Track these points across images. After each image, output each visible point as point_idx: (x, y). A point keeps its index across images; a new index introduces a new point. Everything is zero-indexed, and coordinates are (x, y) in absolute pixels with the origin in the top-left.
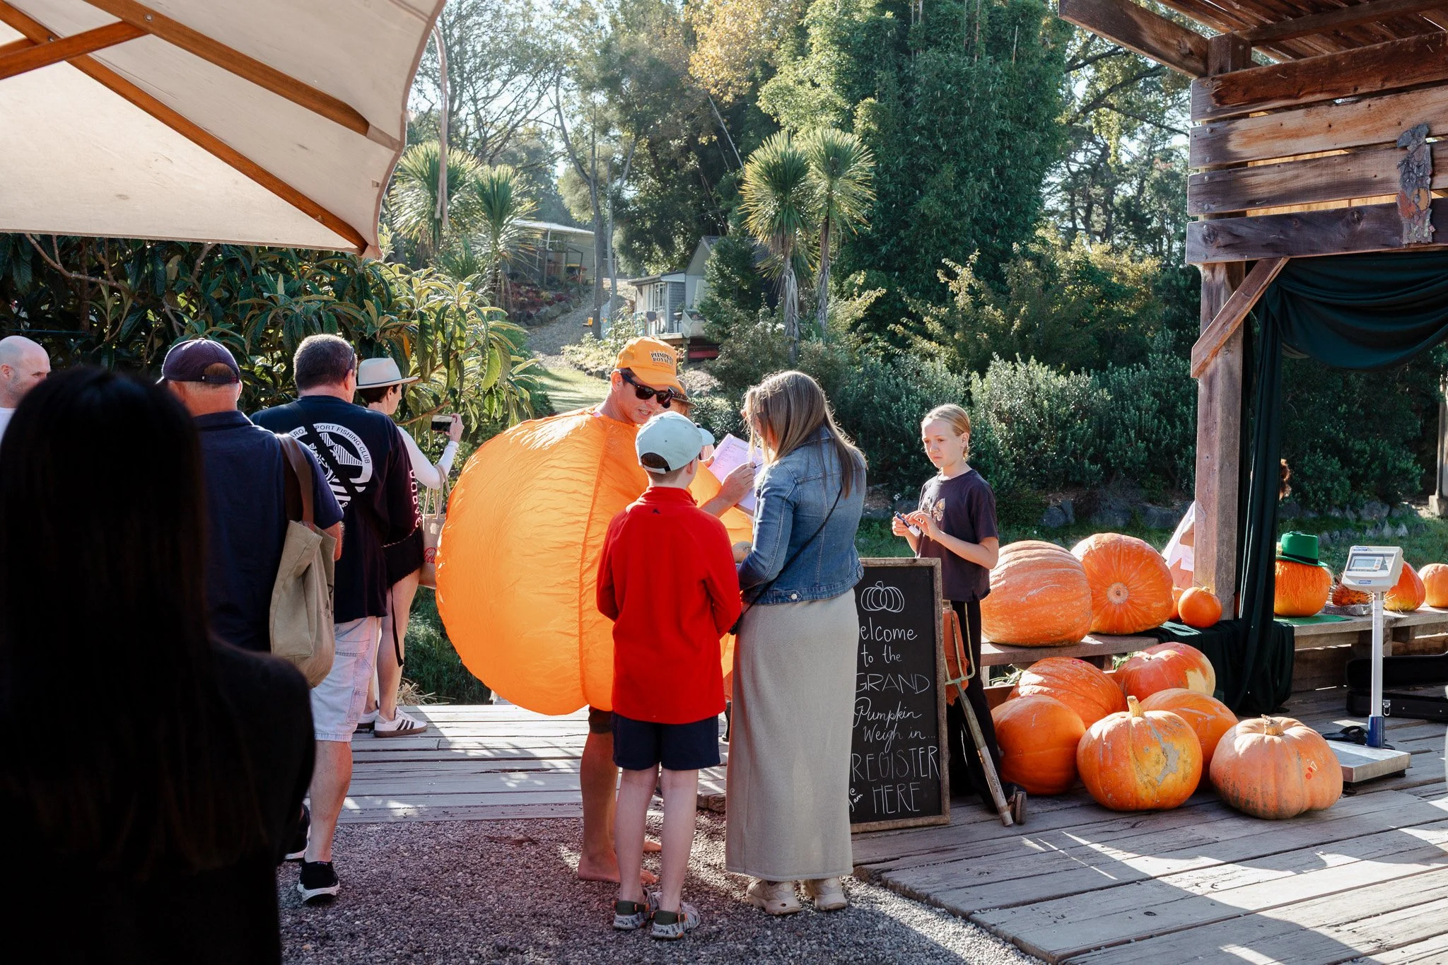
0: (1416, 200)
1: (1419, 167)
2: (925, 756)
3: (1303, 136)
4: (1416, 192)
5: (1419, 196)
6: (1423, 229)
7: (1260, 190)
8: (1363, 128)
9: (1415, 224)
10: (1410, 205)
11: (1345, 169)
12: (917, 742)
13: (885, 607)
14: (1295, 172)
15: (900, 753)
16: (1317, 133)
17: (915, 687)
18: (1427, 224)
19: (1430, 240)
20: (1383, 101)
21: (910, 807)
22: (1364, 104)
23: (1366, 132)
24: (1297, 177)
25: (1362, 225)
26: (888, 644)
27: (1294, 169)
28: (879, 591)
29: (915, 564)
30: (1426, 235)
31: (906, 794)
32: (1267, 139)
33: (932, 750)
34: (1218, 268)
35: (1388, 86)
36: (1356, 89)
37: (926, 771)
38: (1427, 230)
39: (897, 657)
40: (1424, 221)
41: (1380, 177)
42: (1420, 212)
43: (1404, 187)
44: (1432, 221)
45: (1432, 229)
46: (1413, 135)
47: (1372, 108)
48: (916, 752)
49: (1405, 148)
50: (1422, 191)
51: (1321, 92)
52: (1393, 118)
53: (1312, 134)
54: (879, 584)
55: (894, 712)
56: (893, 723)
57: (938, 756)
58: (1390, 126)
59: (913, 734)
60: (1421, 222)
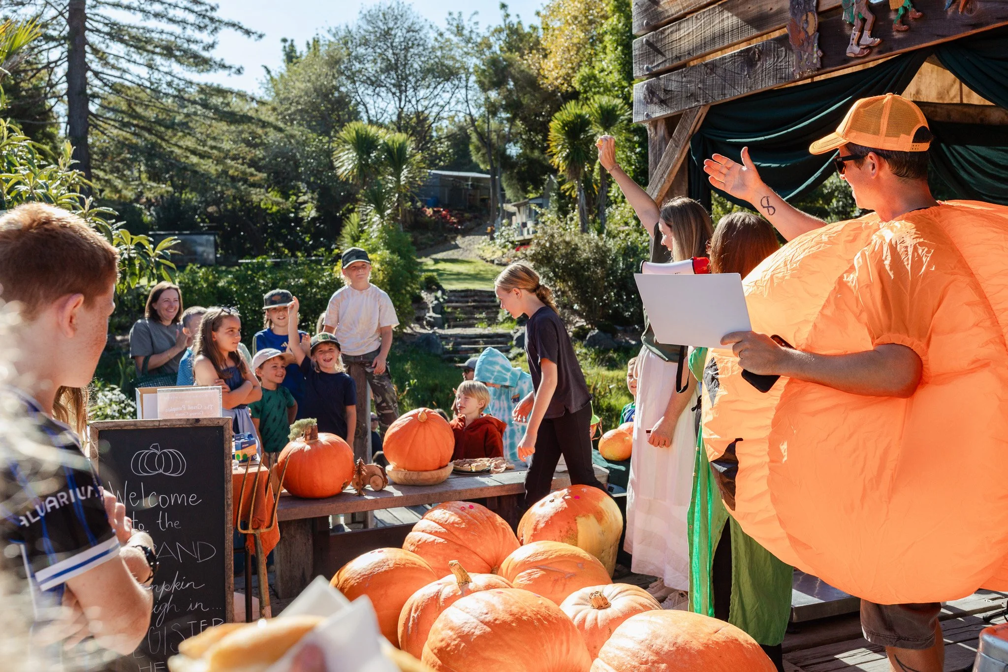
0: (805, 25)
4: (804, 17)
5: (807, 21)
6: (812, 55)
9: (805, 52)
10: (800, 32)
12: (198, 615)
13: (161, 471)
17: (197, 555)
18: (815, 49)
19: (818, 66)
26: (164, 511)
28: (155, 454)
29: (198, 425)
30: (815, 61)
33: (217, 623)
34: (659, 124)
38: (815, 55)
39: (175, 524)
40: (813, 49)
41: (775, 8)
42: (809, 38)
43: (794, 14)
44: (820, 47)
45: (820, 53)
48: (197, 625)
50: (810, 15)
54: (156, 447)
55: (171, 583)
56: (166, 595)
59: (193, 607)
60: (810, 48)
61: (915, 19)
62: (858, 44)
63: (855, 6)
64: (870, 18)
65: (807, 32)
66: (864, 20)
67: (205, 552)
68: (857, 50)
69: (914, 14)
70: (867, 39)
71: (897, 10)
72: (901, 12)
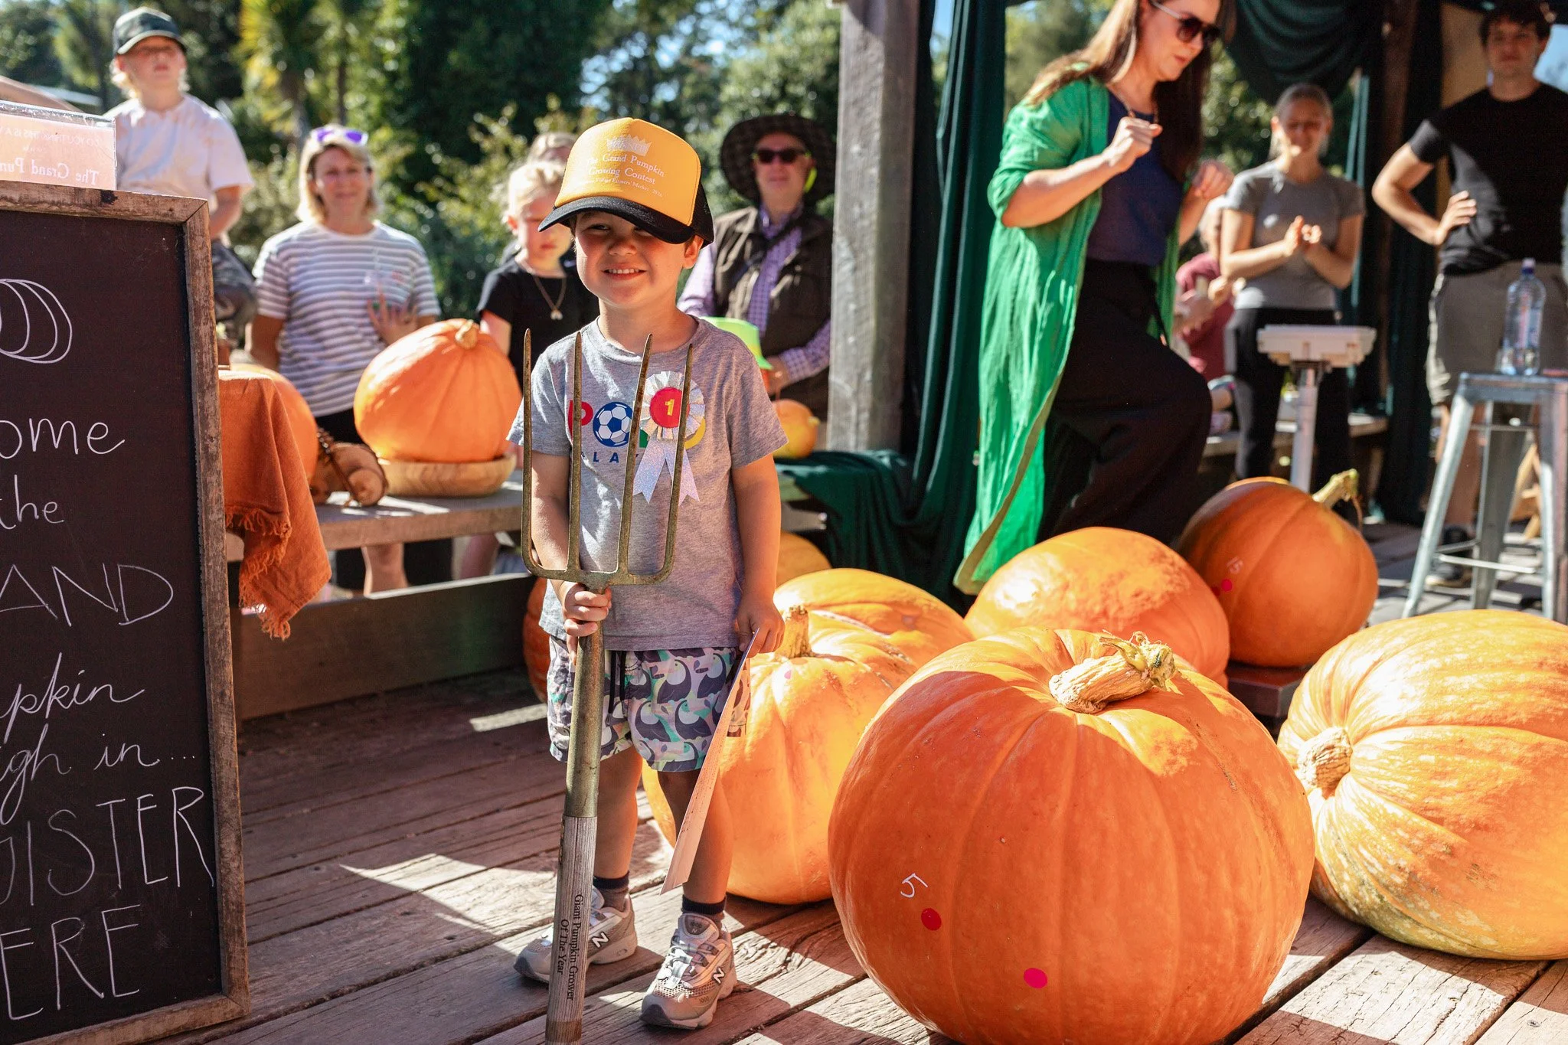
2: (159, 823)
12: (129, 779)
15: (64, 819)
17: (118, 605)
21: (104, 986)
26: (9, 468)
29: (109, 211)
31: (89, 952)
33: (184, 798)
37: (161, 862)
39: (48, 510)
48: (126, 813)
55: (41, 690)
56: (27, 727)
57: (206, 818)
59: (113, 756)
67: (142, 595)
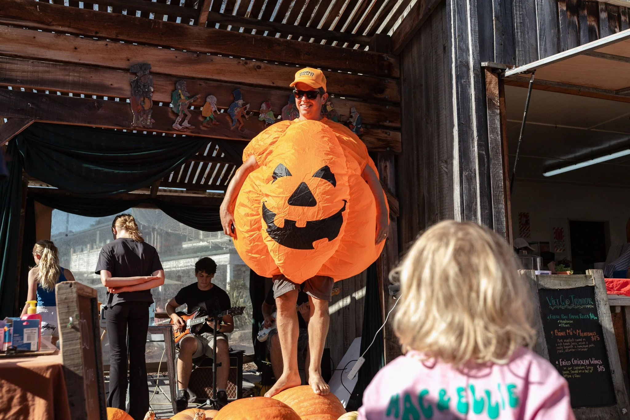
0: (142, 103)
1: (144, 86)
3: (53, 49)
4: (142, 99)
5: (144, 102)
6: (147, 120)
7: (14, 74)
8: (102, 56)
9: (141, 117)
10: (138, 105)
11: (89, 76)
14: (47, 69)
16: (64, 50)
18: (149, 118)
20: (116, 45)
22: (102, 43)
23: (103, 58)
24: (48, 72)
25: (101, 111)
27: (47, 67)
30: (148, 123)
32: (20, 43)
35: (120, 37)
36: (97, 33)
38: (149, 121)
40: (147, 116)
41: (115, 85)
42: (144, 110)
46: (141, 68)
47: (109, 46)
49: (135, 74)
50: (146, 100)
51: (69, 27)
52: (124, 55)
53: (60, 50)
58: (121, 59)
60: (145, 116)
61: (215, 124)
62: (181, 125)
63: (180, 106)
64: (189, 115)
65: (143, 107)
66: (185, 115)
68: (180, 127)
69: (214, 122)
70: (186, 124)
71: (205, 118)
72: (208, 119)
